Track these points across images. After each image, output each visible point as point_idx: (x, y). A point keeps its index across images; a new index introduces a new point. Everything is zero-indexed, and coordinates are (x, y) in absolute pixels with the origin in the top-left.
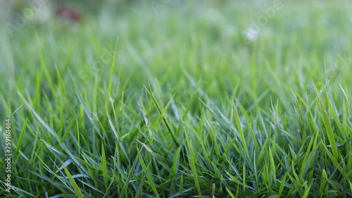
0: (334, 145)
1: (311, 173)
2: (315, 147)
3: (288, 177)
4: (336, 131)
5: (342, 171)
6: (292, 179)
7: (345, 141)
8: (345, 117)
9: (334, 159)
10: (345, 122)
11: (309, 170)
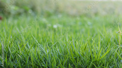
0: (73, 58)
1: (66, 65)
5: (75, 65)
6: (60, 66)
7: (77, 56)
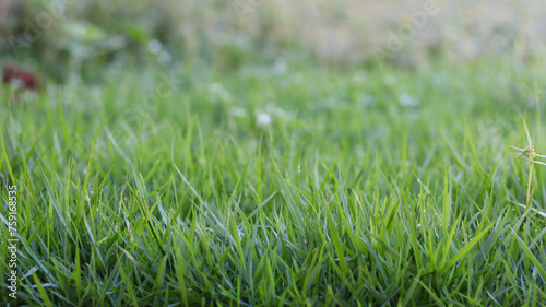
0: (344, 261)
1: (315, 290)
2: (321, 259)
3: (288, 294)
4: (349, 244)
5: (350, 288)
6: (292, 295)
7: (357, 254)
8: (358, 227)
9: (342, 275)
10: (357, 233)
11: (313, 286)
